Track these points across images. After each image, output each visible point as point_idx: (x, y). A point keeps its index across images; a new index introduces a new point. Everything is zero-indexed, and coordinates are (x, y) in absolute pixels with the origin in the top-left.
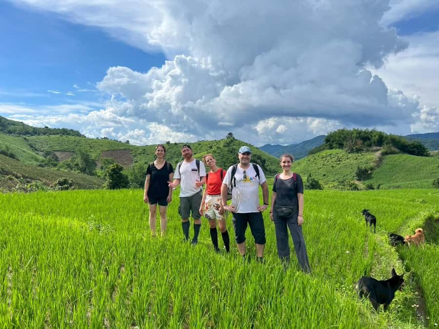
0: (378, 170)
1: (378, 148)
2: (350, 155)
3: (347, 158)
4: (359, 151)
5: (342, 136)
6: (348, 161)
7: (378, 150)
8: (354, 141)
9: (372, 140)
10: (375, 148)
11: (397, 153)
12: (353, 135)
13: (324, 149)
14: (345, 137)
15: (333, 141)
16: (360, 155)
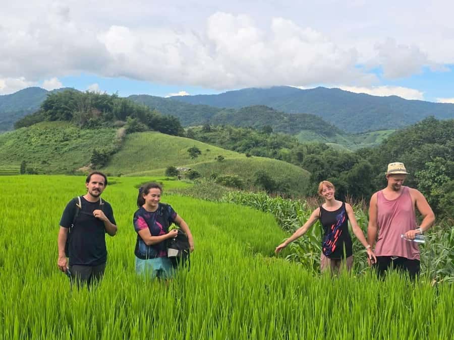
0: (119, 154)
1: (122, 122)
2: (82, 132)
3: (79, 137)
4: (94, 125)
5: (71, 102)
6: (80, 140)
7: (122, 126)
8: (88, 110)
9: (113, 111)
10: (117, 122)
11: (145, 131)
12: (87, 101)
13: (42, 120)
14: (75, 104)
15: (57, 109)
16: (97, 131)
